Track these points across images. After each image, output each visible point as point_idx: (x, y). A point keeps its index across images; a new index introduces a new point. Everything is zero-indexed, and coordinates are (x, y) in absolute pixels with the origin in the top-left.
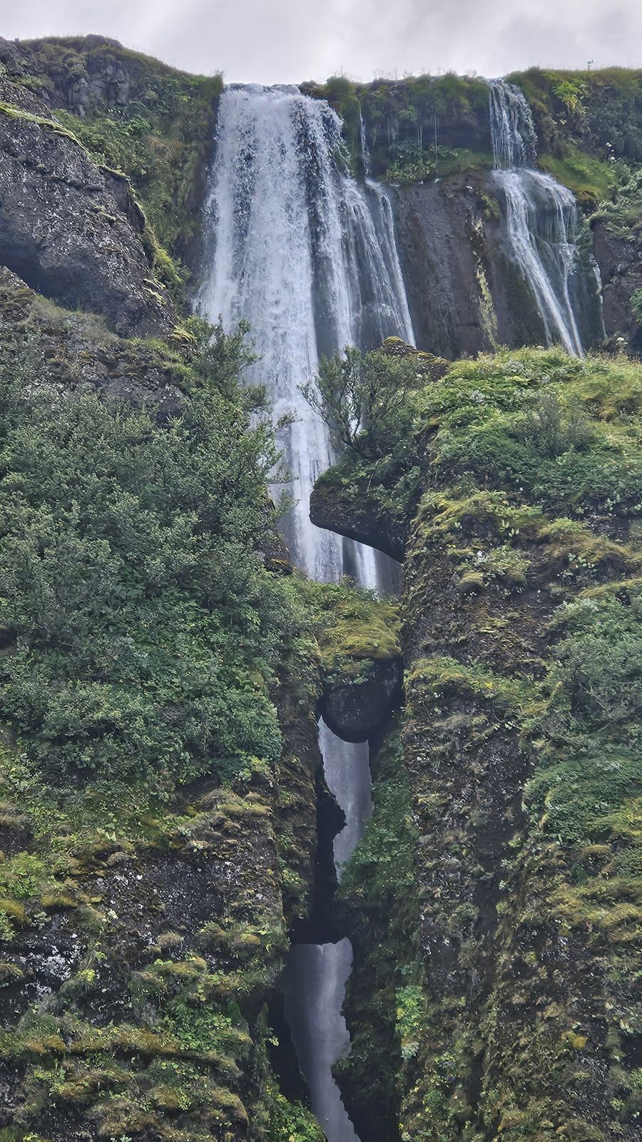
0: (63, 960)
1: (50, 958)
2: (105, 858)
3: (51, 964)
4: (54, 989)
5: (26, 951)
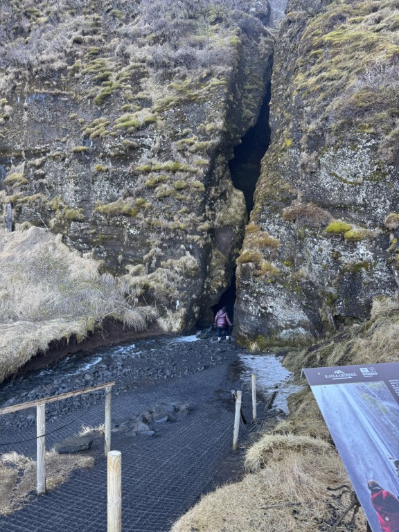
2: (168, 104)
3: (147, 141)
4: (149, 149)
5: (139, 137)
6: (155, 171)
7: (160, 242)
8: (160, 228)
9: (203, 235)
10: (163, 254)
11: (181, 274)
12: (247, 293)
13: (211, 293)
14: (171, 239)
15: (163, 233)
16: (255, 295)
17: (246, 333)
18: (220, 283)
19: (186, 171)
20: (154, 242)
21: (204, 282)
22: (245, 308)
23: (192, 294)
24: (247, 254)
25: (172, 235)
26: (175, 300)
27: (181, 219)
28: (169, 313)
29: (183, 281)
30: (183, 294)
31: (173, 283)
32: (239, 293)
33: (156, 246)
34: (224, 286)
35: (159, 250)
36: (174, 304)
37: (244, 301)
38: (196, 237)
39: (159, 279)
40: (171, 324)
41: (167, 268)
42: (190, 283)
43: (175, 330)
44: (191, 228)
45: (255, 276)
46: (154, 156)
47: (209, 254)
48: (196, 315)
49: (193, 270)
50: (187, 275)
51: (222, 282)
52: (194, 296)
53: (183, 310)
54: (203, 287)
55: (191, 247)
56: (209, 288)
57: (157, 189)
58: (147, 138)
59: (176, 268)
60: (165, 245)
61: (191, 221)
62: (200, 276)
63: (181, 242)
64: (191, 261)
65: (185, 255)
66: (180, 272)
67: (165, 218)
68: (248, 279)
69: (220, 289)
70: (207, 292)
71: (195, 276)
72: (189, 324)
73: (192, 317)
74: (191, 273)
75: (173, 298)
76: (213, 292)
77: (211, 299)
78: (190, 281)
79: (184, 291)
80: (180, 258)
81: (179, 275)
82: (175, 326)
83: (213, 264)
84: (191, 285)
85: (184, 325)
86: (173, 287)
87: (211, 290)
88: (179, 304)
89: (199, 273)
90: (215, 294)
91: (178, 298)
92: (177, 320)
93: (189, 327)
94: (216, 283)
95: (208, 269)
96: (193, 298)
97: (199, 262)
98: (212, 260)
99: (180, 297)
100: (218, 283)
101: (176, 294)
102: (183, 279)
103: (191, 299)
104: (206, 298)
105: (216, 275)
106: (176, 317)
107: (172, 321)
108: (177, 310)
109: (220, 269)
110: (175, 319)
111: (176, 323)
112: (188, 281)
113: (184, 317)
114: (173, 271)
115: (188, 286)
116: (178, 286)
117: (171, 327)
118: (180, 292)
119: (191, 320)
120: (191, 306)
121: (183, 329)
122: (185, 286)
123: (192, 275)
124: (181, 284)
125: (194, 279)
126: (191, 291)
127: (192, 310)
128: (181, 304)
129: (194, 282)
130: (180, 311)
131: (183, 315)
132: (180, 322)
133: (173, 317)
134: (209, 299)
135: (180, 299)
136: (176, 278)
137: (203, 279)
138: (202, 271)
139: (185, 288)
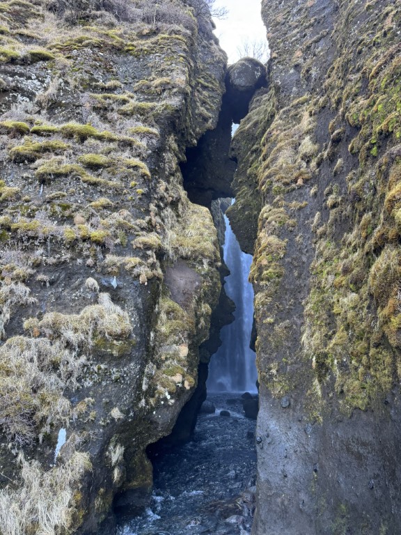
0: (39, 83)
1: (30, 81)
2: (80, 43)
3: (29, 85)
4: (31, 99)
5: (13, 74)
6: (37, 133)
7: (30, 271)
8: (35, 238)
9: (145, 257)
10: (32, 299)
11: (81, 349)
13: (158, 407)
14: (60, 265)
15: (40, 251)
18: (178, 378)
19: (111, 140)
20: (13, 269)
21: (142, 372)
23: (109, 406)
25: (66, 256)
26: (55, 427)
27: (93, 220)
28: (30, 471)
29: (86, 371)
31: (54, 377)
33: (17, 279)
34: (187, 385)
35: (22, 289)
36: (50, 441)
38: (131, 260)
39: (12, 364)
40: (33, 511)
41: (41, 335)
42: (106, 375)
44: (118, 241)
46: (39, 112)
48: (116, 474)
49: (118, 337)
50: (98, 355)
51: (183, 376)
52: (116, 413)
53: (81, 461)
54: (139, 386)
55: (114, 283)
56: (151, 392)
57: (38, 162)
58: (29, 78)
60: (40, 277)
61: (120, 226)
63: (88, 271)
64: (115, 316)
65: (95, 301)
66: (81, 345)
67: (53, 216)
69: (178, 392)
70: (147, 403)
71: (121, 357)
72: (94, 507)
73: (104, 480)
74: (112, 346)
75: (49, 421)
76: (162, 402)
77: (156, 422)
78: (106, 369)
79: (86, 400)
80: (80, 310)
81: (74, 354)
82: (48, 520)
83: (164, 329)
84: (108, 382)
85: (79, 511)
86: (54, 387)
87: (157, 395)
88: (66, 440)
89: (133, 346)
90: (166, 406)
91: (65, 423)
92: (55, 494)
93: (95, 516)
94: (169, 377)
95: (151, 339)
96: (113, 420)
97: (136, 318)
98: (159, 322)
99: (72, 419)
100: (173, 378)
101: (60, 410)
102: (84, 366)
103: (108, 421)
104: (144, 419)
105: (168, 356)
106: (51, 485)
107: (39, 501)
108: (60, 460)
109: (176, 343)
110: (50, 493)
111: (55, 506)
112: (99, 369)
113: (81, 481)
114: (58, 343)
115: (100, 383)
116: (68, 383)
117: (32, 522)
118: (72, 402)
119: (102, 490)
120: (105, 442)
121: (77, 526)
122: (91, 383)
123: (114, 352)
124: (79, 380)
125: (117, 366)
126: (108, 397)
127: (107, 457)
128: (74, 440)
129: (118, 371)
130: (70, 461)
131: (78, 476)
132: (67, 503)
133: (41, 485)
134: (152, 423)
135: (71, 423)
136: (66, 362)
137: (141, 364)
138: (140, 343)
139: (89, 389)
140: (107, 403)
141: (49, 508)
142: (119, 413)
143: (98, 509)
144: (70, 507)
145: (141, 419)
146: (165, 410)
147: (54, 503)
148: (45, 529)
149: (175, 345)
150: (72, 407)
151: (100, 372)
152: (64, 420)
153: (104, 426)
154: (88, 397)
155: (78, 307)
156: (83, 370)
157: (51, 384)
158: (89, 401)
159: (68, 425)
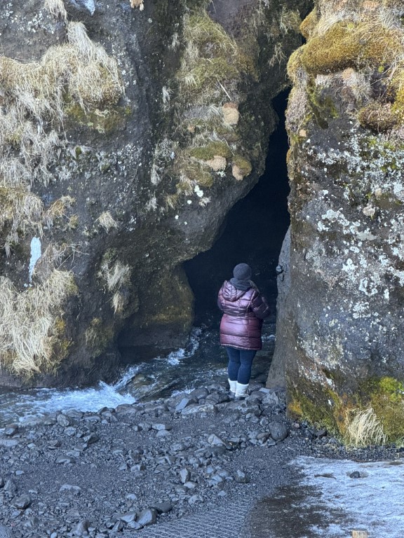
11: (49, 122)
12: (337, 203)
16: (369, 210)
17: (327, 373)
18: (218, 163)
21: (147, 157)
22: (326, 266)
23: (96, 209)
24: (338, 32)
26: (25, 236)
30: (57, 210)
31: (15, 162)
32: (301, 204)
34: (236, 173)
36: (21, 253)
37: (323, 235)
40: (8, 338)
42: (90, 161)
43: (24, 363)
45: (372, 128)
47: (169, 35)
48: (116, 301)
49: (102, 105)
50: (75, 130)
51: (228, 159)
52: (106, 220)
53: (61, 282)
54: (144, 178)
55: (90, 4)
56: (169, 184)
59: (27, 99)
62: (134, 130)
64: (93, 67)
65: (64, 38)
66: (46, 116)
68: (339, 142)
69: (218, 187)
70: (161, 203)
71: (111, 134)
72: (85, 339)
73: (97, 308)
74: (94, 118)
75: (15, 226)
76: (189, 202)
77: (179, 231)
78: (89, 153)
79: (63, 198)
80: (42, 52)
81: (40, 129)
82: (26, 349)
83: (189, 79)
84: (94, 173)
85: (63, 342)
86: (17, 179)
87: (179, 191)
88: (42, 254)
89: (129, 118)
90: (196, 207)
91: (37, 230)
92: (32, 320)
93: (87, 350)
94: (202, 162)
95: (164, 100)
96: (102, 229)
97: (129, 69)
98: (184, 64)
99: (46, 225)
100: (209, 163)
101: (28, 213)
102: (56, 148)
103: (95, 231)
104: (158, 227)
105: (199, 127)
106: (28, 310)
107: (13, 327)
108: (36, 279)
109: (216, 101)
110: (27, 318)
111: (32, 334)
112: (78, 152)
113: (63, 307)
114: (13, 111)
115: (82, 175)
116: (35, 174)
117: (8, 350)
118: (44, 201)
119: (96, 320)
120: (95, 260)
121: (61, 357)
122: (69, 174)
123: (98, 128)
124: (51, 169)
125: (106, 147)
126: (94, 195)
127: (100, 279)
128: (51, 253)
129: (107, 157)
130: (48, 281)
131: (59, 300)
132: (46, 332)
133: (15, 309)
134: (173, 232)
135: (45, 231)
136: (29, 142)
137: (144, 145)
138: (139, 112)
139: (66, 182)
140: (92, 205)
141: (25, 334)
142: (111, 220)
143: (90, 342)
144: (49, 336)
145: (151, 228)
146: (195, 213)
147: (31, 330)
148: (23, 358)
149: (212, 106)
150: (46, 208)
151: (81, 157)
152: (35, 226)
153: (89, 237)
154: (65, 195)
155: (38, 48)
156: (55, 154)
157: (13, 174)
158: (67, 201)
159: (41, 232)
